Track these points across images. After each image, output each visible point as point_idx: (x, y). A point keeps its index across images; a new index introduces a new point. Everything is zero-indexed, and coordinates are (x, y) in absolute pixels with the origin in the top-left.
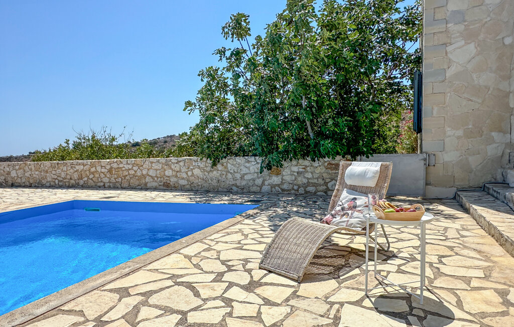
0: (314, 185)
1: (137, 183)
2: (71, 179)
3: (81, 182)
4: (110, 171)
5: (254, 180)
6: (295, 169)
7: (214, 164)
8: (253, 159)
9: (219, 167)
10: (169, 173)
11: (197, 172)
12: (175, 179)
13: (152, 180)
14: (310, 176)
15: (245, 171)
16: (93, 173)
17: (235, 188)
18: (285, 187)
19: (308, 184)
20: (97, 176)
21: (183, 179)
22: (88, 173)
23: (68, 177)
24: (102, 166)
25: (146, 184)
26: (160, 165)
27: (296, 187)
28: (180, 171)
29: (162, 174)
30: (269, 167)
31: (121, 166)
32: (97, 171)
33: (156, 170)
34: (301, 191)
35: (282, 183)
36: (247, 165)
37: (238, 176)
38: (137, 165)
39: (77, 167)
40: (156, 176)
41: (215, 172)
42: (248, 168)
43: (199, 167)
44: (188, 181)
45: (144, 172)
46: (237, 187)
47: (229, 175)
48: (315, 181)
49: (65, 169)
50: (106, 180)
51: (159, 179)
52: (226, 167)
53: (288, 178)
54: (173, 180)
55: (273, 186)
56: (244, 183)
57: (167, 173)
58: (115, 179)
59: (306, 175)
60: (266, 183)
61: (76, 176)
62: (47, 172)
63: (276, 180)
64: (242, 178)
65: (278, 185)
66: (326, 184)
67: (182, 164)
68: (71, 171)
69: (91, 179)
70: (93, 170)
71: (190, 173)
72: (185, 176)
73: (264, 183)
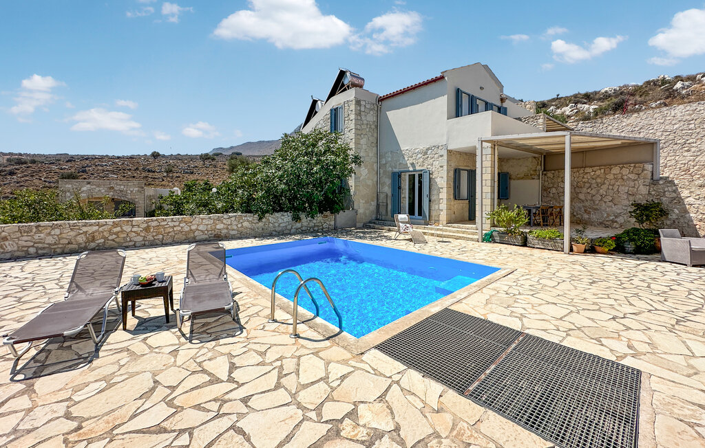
0: (318, 226)
1: (184, 237)
2: (69, 243)
3: (93, 245)
4: (147, 229)
5: (286, 226)
7: (260, 219)
8: (286, 213)
9: (264, 220)
10: (220, 226)
11: (246, 224)
12: (226, 231)
13: (202, 233)
15: (280, 221)
16: (116, 234)
17: (274, 233)
18: (304, 229)
20: (123, 235)
21: (233, 230)
22: (106, 234)
23: (64, 242)
25: (195, 237)
26: (212, 221)
28: (231, 224)
29: (213, 227)
31: (163, 223)
32: (122, 231)
33: (207, 225)
34: (312, 230)
35: (302, 227)
36: (283, 217)
37: (276, 224)
38: (185, 222)
39: (85, 229)
40: (207, 230)
41: (260, 223)
42: (283, 219)
43: (248, 221)
44: (238, 231)
45: (194, 227)
46: (276, 231)
48: (318, 224)
49: (55, 232)
50: (138, 239)
51: (210, 232)
52: (268, 220)
53: (305, 224)
54: (224, 231)
55: (297, 229)
57: (218, 227)
58: (153, 236)
59: (314, 221)
61: (81, 239)
63: (298, 225)
64: (279, 226)
66: (322, 225)
67: (233, 219)
68: (72, 233)
69: (113, 240)
70: (116, 230)
71: (239, 226)
72: (235, 227)
73: (292, 228)
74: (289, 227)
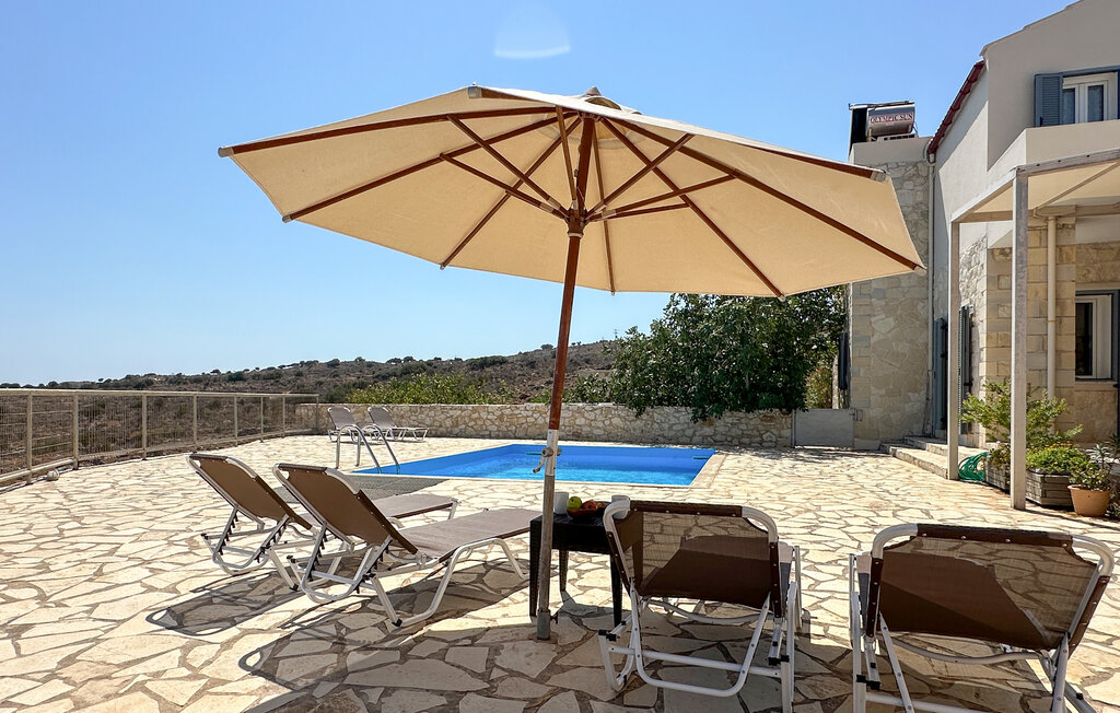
0: (749, 436)
1: (538, 431)
2: (441, 426)
3: (456, 430)
4: (501, 418)
5: (684, 431)
6: (730, 420)
7: (639, 414)
8: (683, 409)
9: (644, 416)
10: (581, 421)
11: (616, 421)
12: (588, 429)
14: (744, 427)
15: (673, 421)
16: (475, 420)
17: (661, 439)
18: (718, 438)
19: (743, 435)
20: (480, 423)
21: (599, 428)
22: (467, 419)
23: (437, 424)
24: (488, 412)
26: (571, 413)
27: (729, 439)
28: (595, 420)
29: (572, 422)
30: (704, 418)
31: (517, 412)
32: (480, 418)
34: (735, 442)
35: (715, 434)
36: (677, 415)
37: (666, 426)
38: (539, 411)
39: (451, 413)
41: (638, 422)
42: (678, 418)
43: (620, 417)
44: (605, 430)
46: (665, 437)
47: (656, 425)
48: (750, 432)
49: (432, 414)
50: (494, 428)
51: (568, 428)
52: (652, 417)
53: (721, 429)
54: (586, 429)
55: (705, 437)
56: (672, 433)
57: (578, 422)
58: (507, 427)
59: (741, 427)
60: (697, 434)
61: (448, 423)
62: (402, 417)
63: (708, 430)
64: (670, 428)
65: (710, 436)
66: (761, 435)
67: (598, 412)
68: (443, 416)
69: (472, 427)
70: (475, 415)
71: (607, 422)
72: (601, 425)
73: (694, 434)
74: (689, 432)
